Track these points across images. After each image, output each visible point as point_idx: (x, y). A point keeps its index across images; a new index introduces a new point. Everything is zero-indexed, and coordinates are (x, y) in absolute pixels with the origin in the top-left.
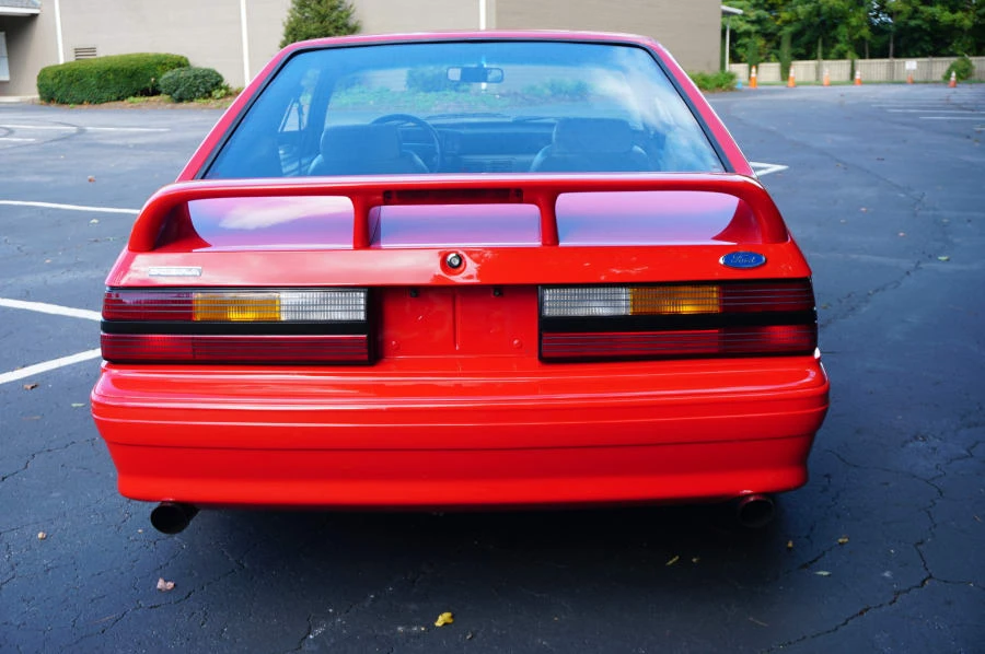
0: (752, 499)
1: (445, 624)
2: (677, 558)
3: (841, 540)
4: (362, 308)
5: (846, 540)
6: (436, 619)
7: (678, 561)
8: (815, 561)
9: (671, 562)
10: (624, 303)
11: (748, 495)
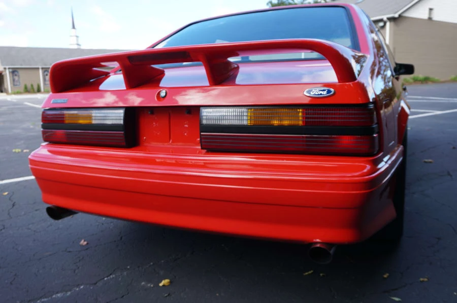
0: (318, 245)
1: (164, 286)
2: (312, 271)
3: (422, 279)
4: (122, 118)
5: (426, 280)
6: (161, 282)
7: (312, 273)
8: (396, 289)
9: (307, 273)
10: (245, 118)
11: (317, 243)
